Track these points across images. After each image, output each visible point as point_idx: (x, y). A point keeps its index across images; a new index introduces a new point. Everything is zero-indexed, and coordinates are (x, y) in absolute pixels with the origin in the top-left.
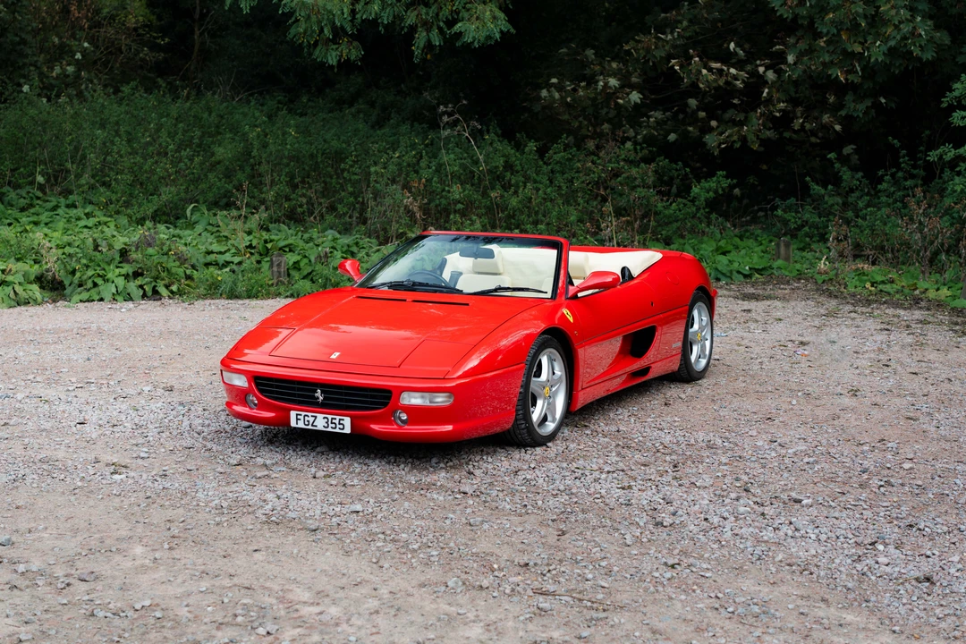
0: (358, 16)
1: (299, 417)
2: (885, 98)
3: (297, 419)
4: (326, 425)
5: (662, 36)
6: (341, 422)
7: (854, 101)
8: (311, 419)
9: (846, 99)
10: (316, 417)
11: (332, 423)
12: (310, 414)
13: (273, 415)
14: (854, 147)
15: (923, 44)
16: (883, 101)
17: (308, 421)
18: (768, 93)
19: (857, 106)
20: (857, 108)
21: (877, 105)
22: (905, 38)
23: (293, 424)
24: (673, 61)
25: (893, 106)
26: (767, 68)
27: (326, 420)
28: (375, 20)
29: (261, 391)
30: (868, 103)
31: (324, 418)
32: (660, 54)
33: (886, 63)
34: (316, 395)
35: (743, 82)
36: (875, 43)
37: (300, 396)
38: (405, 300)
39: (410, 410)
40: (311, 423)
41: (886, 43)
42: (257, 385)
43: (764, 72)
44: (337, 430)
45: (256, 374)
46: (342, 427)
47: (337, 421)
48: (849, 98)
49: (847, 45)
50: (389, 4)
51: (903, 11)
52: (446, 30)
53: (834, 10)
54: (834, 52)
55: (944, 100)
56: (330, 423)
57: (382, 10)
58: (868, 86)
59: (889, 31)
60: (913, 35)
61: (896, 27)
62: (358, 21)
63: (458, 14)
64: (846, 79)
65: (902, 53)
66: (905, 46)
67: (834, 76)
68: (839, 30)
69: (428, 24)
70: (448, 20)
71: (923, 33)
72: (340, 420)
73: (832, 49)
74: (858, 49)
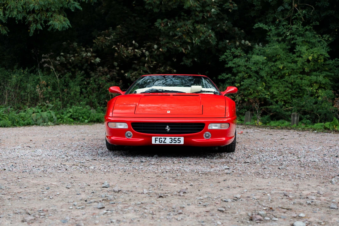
1: (156, 139)
2: (196, 58)
3: (156, 140)
4: (171, 142)
5: (107, 38)
6: (179, 139)
7: (186, 59)
8: (163, 140)
10: (166, 138)
11: (174, 140)
12: (162, 137)
13: (143, 139)
16: (196, 60)
17: (162, 141)
18: (147, 59)
20: (187, 62)
21: (194, 62)
22: (206, 37)
23: (153, 142)
24: (114, 46)
25: (199, 61)
26: (146, 50)
27: (171, 139)
29: (135, 129)
30: (191, 60)
31: (170, 138)
32: (107, 44)
33: (200, 46)
34: (166, 128)
35: (140, 55)
36: (196, 39)
37: (157, 130)
39: (212, 131)
40: (163, 141)
41: (199, 39)
42: (133, 127)
43: (145, 52)
44: (177, 143)
45: (132, 122)
46: (179, 141)
47: (177, 140)
48: (184, 58)
49: (186, 39)
50: (21, 12)
51: (205, 28)
52: (43, 24)
53: (181, 27)
54: (180, 42)
55: (220, 59)
56: (173, 140)
57: (17, 14)
58: (191, 54)
59: (201, 34)
60: (209, 36)
61: (203, 33)
62: (7, 18)
63: (48, 18)
64: (185, 51)
65: (205, 42)
66: (207, 40)
67: (181, 50)
68: (183, 34)
69: (36, 21)
70: (45, 20)
71: (213, 35)
72: (178, 138)
73: (179, 40)
74: (189, 41)
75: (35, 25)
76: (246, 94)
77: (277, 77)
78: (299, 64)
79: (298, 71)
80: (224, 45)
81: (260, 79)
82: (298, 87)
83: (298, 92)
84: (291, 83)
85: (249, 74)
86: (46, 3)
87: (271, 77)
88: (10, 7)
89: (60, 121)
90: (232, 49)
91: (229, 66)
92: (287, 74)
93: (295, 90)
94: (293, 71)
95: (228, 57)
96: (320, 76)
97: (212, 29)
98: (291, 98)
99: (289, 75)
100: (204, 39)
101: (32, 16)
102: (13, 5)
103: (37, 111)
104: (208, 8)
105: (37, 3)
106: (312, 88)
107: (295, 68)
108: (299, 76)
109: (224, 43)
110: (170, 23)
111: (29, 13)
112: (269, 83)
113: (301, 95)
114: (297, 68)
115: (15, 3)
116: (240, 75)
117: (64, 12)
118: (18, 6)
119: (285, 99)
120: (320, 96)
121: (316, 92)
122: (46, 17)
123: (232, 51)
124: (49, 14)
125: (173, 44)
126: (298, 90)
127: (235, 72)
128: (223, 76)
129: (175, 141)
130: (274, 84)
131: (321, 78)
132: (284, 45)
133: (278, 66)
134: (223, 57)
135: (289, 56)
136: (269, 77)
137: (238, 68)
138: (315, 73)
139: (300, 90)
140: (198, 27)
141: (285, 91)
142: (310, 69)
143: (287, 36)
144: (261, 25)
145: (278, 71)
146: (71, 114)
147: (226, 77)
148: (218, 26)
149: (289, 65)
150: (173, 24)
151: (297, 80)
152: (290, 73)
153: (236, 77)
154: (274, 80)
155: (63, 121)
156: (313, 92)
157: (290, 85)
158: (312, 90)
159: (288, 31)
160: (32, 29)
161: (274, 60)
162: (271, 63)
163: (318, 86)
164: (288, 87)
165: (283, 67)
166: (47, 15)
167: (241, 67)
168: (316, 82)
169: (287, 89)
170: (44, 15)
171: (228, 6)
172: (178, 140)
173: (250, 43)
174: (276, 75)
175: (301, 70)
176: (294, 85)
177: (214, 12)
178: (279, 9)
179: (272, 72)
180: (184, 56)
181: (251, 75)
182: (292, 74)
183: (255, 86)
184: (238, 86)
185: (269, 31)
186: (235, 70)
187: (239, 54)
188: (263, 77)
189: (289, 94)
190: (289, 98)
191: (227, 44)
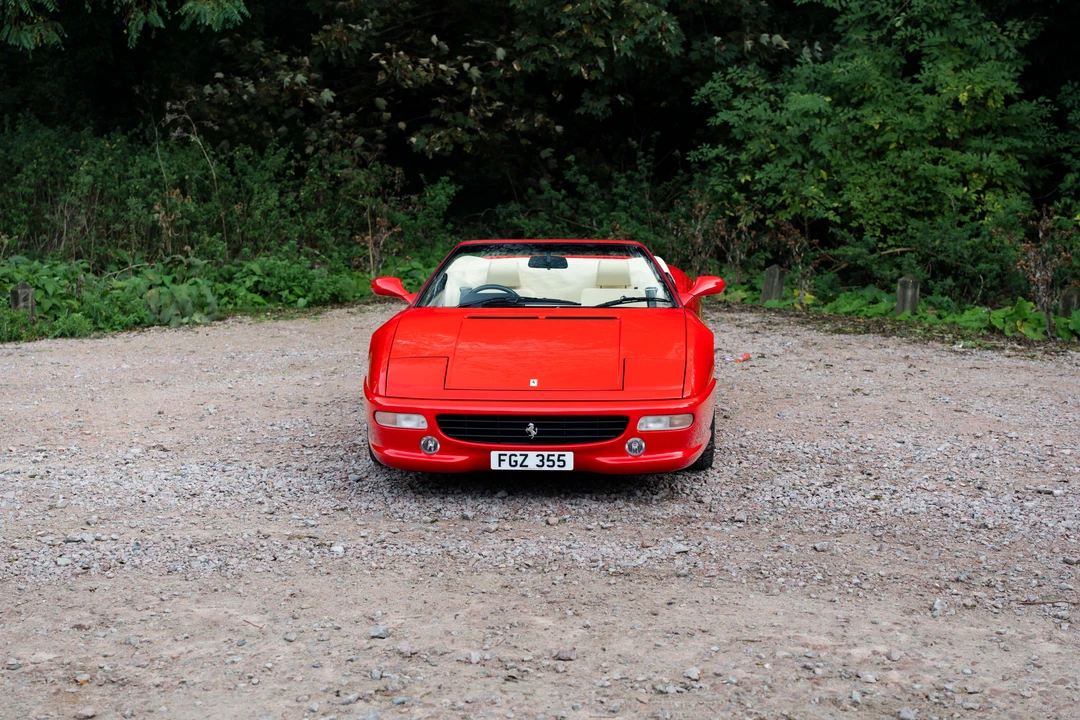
1: (502, 458)
2: (623, 95)
3: (500, 460)
4: (541, 464)
5: (353, 27)
6: (561, 458)
7: (591, 99)
8: (520, 459)
9: (583, 96)
10: (526, 456)
11: (548, 460)
12: (518, 453)
13: (466, 458)
14: (553, 150)
15: (672, 38)
16: (621, 99)
17: (516, 462)
18: (476, 92)
19: (595, 104)
20: (596, 107)
21: (615, 104)
22: (653, 33)
23: (494, 466)
24: (375, 55)
25: (630, 103)
26: (472, 64)
27: (541, 458)
29: (446, 432)
30: (606, 100)
31: (538, 456)
32: (356, 46)
33: (633, 59)
34: (528, 429)
35: (452, 79)
36: (620, 37)
37: (502, 433)
38: (537, 318)
39: (648, 436)
40: (519, 463)
41: (631, 38)
42: (440, 424)
43: (469, 69)
44: (556, 468)
45: (438, 413)
46: (561, 463)
48: (586, 95)
49: (591, 39)
51: (647, 5)
52: (167, 10)
54: (575, 46)
55: (694, 98)
56: (545, 460)
58: (608, 82)
59: (636, 25)
60: (660, 30)
61: (642, 21)
64: (589, 75)
65: (649, 48)
66: (655, 41)
67: (576, 72)
68: (582, 23)
69: (144, 3)
71: (672, 28)
72: (560, 456)
73: (571, 42)
74: (601, 44)
75: (141, 14)
76: (771, 206)
77: (864, 154)
78: (929, 117)
79: (925, 135)
80: (707, 53)
81: (811, 163)
82: (924, 185)
83: (923, 201)
84: (906, 174)
85: (778, 145)
87: (845, 154)
90: (730, 70)
91: (718, 121)
92: (892, 146)
93: (914, 193)
94: (910, 140)
95: (719, 92)
96: (991, 155)
97: (671, 8)
98: (903, 217)
99: (901, 148)
100: (646, 40)
103: (160, 282)
106: (966, 189)
107: (917, 128)
108: (929, 153)
109: (706, 45)
112: (837, 172)
113: (932, 208)
114: (922, 128)
116: (753, 147)
119: (885, 221)
120: (988, 211)
121: (979, 202)
123: (729, 77)
125: (551, 50)
126: (924, 194)
127: (739, 137)
128: (702, 153)
129: (551, 463)
130: (853, 174)
131: (992, 160)
132: (886, 55)
133: (865, 121)
134: (704, 91)
135: (900, 90)
136: (839, 152)
137: (749, 125)
138: (975, 143)
139: (929, 195)
141: (886, 198)
142: (962, 130)
143: (893, 30)
145: (865, 135)
146: (256, 279)
147: (709, 154)
149: (900, 118)
151: (922, 167)
152: (902, 142)
153: (740, 154)
154: (854, 162)
155: (236, 304)
156: (969, 202)
157: (901, 180)
158: (965, 194)
159: (898, 15)
160: (133, 28)
161: (854, 100)
162: (846, 111)
163: (985, 181)
164: (894, 185)
165: (883, 125)
167: (755, 124)
168: (978, 170)
169: (893, 192)
172: (559, 460)
173: (785, 39)
174: (860, 147)
175: (936, 134)
176: (914, 180)
179: (849, 139)
180: (586, 90)
181: (787, 147)
182: (908, 144)
183: (796, 184)
184: (746, 181)
185: (842, 13)
186: (737, 134)
187: (750, 85)
188: (821, 156)
189: (897, 205)
190: (898, 217)
191: (716, 50)
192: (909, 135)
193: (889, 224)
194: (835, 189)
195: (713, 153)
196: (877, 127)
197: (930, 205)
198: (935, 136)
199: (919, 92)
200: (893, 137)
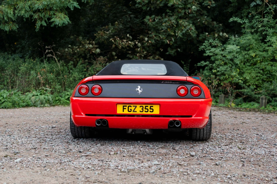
0: (16, 15)
5: (106, 32)
7: (170, 50)
15: (193, 32)
16: (179, 50)
18: (140, 50)
19: (172, 51)
21: (177, 52)
22: (188, 30)
24: (111, 39)
25: (182, 51)
26: (139, 42)
28: (23, 16)
30: (175, 50)
32: (106, 37)
33: (182, 38)
35: (133, 46)
36: (178, 32)
41: (182, 32)
43: (138, 43)
48: (169, 49)
49: (170, 32)
50: (28, 11)
51: (186, 23)
52: (47, 21)
53: (166, 22)
54: (166, 35)
55: (199, 49)
57: (25, 13)
58: (175, 45)
59: (183, 28)
60: (190, 29)
61: (185, 27)
62: (16, 16)
63: (51, 16)
64: (170, 43)
65: (186, 35)
66: (188, 32)
67: (166, 42)
68: (168, 28)
69: (41, 19)
70: (48, 18)
71: (193, 29)
73: (165, 34)
74: (173, 34)
75: (40, 22)
76: (222, 79)
77: (249, 64)
78: (270, 53)
79: (269, 58)
80: (204, 37)
81: (234, 66)
82: (268, 73)
83: (268, 78)
84: (263, 70)
85: (224, 62)
86: (49, 3)
87: (244, 64)
88: (18, 7)
89: (58, 103)
90: (210, 40)
91: (207, 55)
92: (259, 62)
93: (266, 75)
94: (264, 59)
95: (207, 47)
97: (193, 24)
98: (262, 83)
99: (261, 62)
100: (186, 32)
101: (37, 14)
102: (21, 6)
103: (36, 94)
104: (189, 6)
105: (42, 3)
107: (266, 56)
108: (270, 63)
109: (204, 35)
110: (157, 19)
111: (35, 12)
112: (242, 69)
114: (268, 56)
115: (24, 4)
116: (217, 62)
117: (66, 11)
118: (26, 6)
122: (49, 15)
123: (209, 42)
124: (52, 12)
125: (159, 37)
126: (268, 75)
127: (213, 60)
128: (202, 63)
130: (247, 70)
132: (256, 36)
133: (250, 54)
134: (203, 47)
135: (261, 46)
136: (242, 64)
137: (216, 56)
139: (270, 76)
140: (180, 22)
141: (257, 76)
143: (259, 28)
144: (236, 19)
145: (250, 59)
146: (68, 96)
147: (204, 64)
148: (199, 20)
149: (261, 53)
150: (159, 19)
151: (268, 67)
152: (261, 60)
153: (213, 64)
154: (247, 67)
155: (61, 103)
157: (261, 71)
159: (260, 24)
160: (37, 25)
161: (247, 49)
162: (244, 52)
164: (259, 73)
165: (256, 56)
166: (50, 13)
167: (218, 55)
169: (259, 75)
170: (47, 13)
171: (207, 3)
173: (227, 34)
174: (249, 62)
176: (265, 71)
177: (194, 8)
178: (251, 4)
179: (245, 60)
180: (169, 48)
181: (227, 62)
182: (263, 61)
183: (229, 72)
184: (215, 72)
185: (243, 24)
186: (212, 58)
187: (216, 44)
188: (237, 64)
189: (261, 79)
190: (261, 82)
191: (206, 36)
192: (263, 58)
193: (258, 84)
194: (241, 74)
195: (205, 64)
196: (254, 56)
197: (271, 79)
198: (271, 58)
199: (266, 46)
200: (259, 59)
